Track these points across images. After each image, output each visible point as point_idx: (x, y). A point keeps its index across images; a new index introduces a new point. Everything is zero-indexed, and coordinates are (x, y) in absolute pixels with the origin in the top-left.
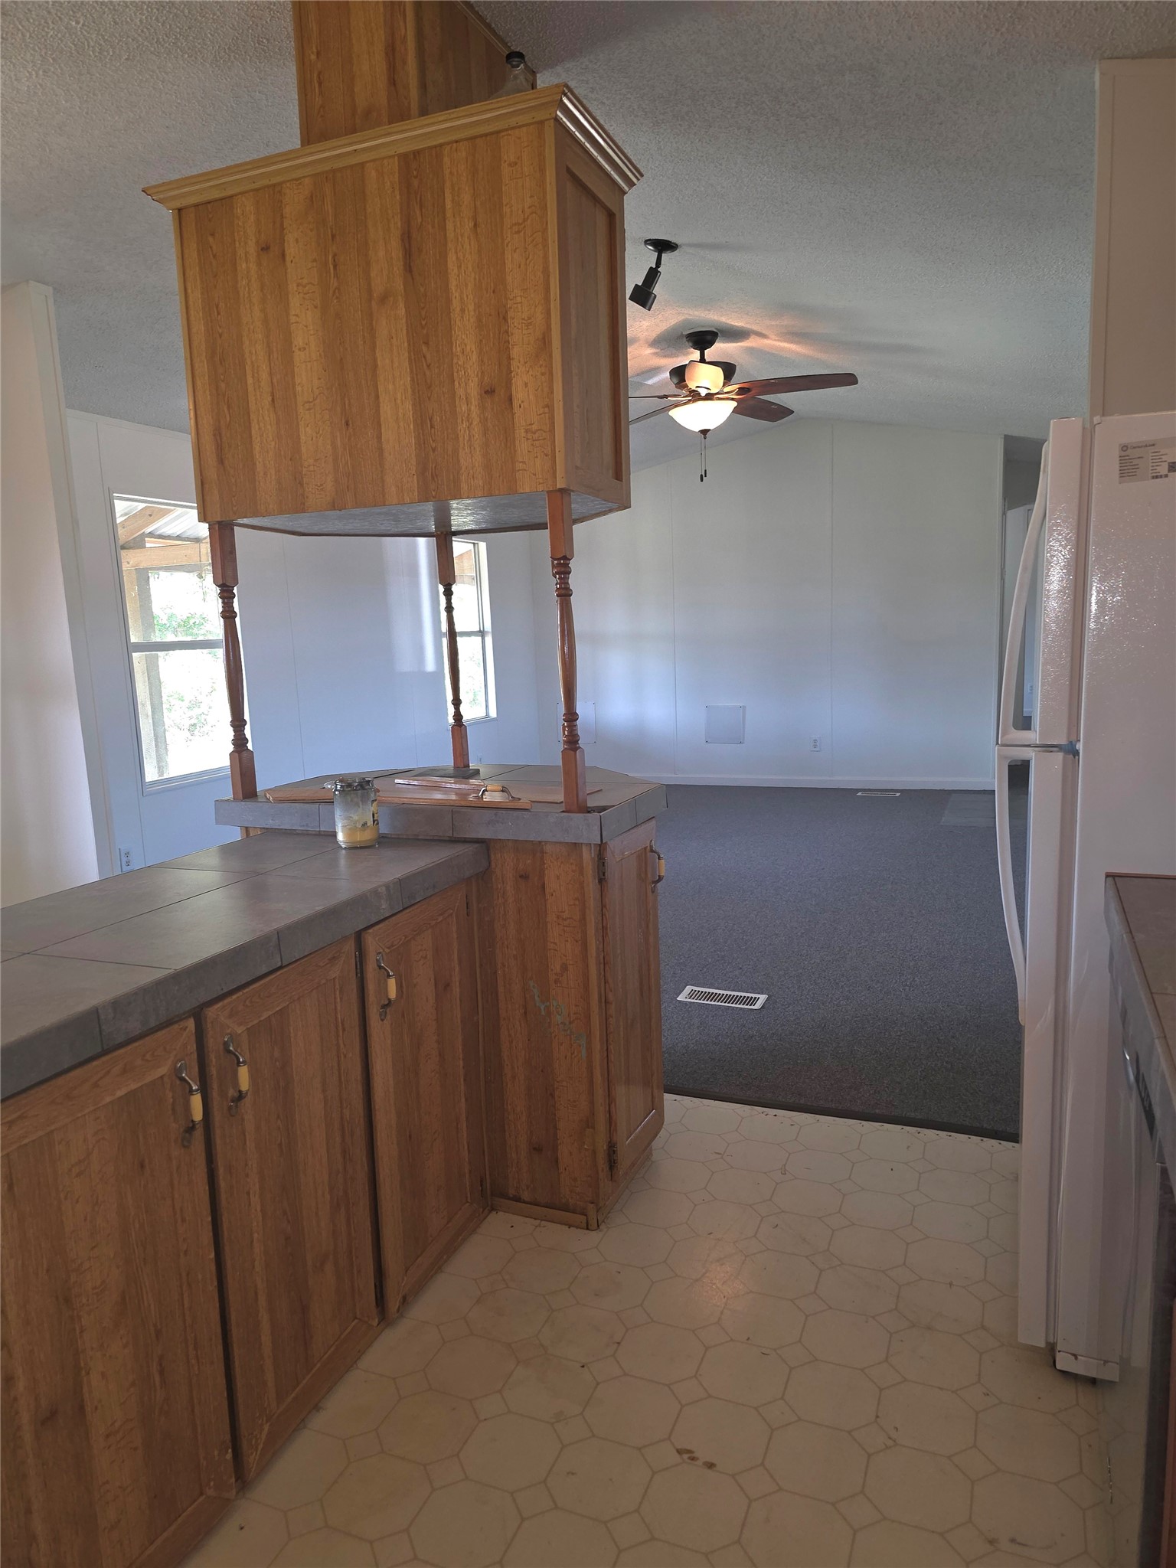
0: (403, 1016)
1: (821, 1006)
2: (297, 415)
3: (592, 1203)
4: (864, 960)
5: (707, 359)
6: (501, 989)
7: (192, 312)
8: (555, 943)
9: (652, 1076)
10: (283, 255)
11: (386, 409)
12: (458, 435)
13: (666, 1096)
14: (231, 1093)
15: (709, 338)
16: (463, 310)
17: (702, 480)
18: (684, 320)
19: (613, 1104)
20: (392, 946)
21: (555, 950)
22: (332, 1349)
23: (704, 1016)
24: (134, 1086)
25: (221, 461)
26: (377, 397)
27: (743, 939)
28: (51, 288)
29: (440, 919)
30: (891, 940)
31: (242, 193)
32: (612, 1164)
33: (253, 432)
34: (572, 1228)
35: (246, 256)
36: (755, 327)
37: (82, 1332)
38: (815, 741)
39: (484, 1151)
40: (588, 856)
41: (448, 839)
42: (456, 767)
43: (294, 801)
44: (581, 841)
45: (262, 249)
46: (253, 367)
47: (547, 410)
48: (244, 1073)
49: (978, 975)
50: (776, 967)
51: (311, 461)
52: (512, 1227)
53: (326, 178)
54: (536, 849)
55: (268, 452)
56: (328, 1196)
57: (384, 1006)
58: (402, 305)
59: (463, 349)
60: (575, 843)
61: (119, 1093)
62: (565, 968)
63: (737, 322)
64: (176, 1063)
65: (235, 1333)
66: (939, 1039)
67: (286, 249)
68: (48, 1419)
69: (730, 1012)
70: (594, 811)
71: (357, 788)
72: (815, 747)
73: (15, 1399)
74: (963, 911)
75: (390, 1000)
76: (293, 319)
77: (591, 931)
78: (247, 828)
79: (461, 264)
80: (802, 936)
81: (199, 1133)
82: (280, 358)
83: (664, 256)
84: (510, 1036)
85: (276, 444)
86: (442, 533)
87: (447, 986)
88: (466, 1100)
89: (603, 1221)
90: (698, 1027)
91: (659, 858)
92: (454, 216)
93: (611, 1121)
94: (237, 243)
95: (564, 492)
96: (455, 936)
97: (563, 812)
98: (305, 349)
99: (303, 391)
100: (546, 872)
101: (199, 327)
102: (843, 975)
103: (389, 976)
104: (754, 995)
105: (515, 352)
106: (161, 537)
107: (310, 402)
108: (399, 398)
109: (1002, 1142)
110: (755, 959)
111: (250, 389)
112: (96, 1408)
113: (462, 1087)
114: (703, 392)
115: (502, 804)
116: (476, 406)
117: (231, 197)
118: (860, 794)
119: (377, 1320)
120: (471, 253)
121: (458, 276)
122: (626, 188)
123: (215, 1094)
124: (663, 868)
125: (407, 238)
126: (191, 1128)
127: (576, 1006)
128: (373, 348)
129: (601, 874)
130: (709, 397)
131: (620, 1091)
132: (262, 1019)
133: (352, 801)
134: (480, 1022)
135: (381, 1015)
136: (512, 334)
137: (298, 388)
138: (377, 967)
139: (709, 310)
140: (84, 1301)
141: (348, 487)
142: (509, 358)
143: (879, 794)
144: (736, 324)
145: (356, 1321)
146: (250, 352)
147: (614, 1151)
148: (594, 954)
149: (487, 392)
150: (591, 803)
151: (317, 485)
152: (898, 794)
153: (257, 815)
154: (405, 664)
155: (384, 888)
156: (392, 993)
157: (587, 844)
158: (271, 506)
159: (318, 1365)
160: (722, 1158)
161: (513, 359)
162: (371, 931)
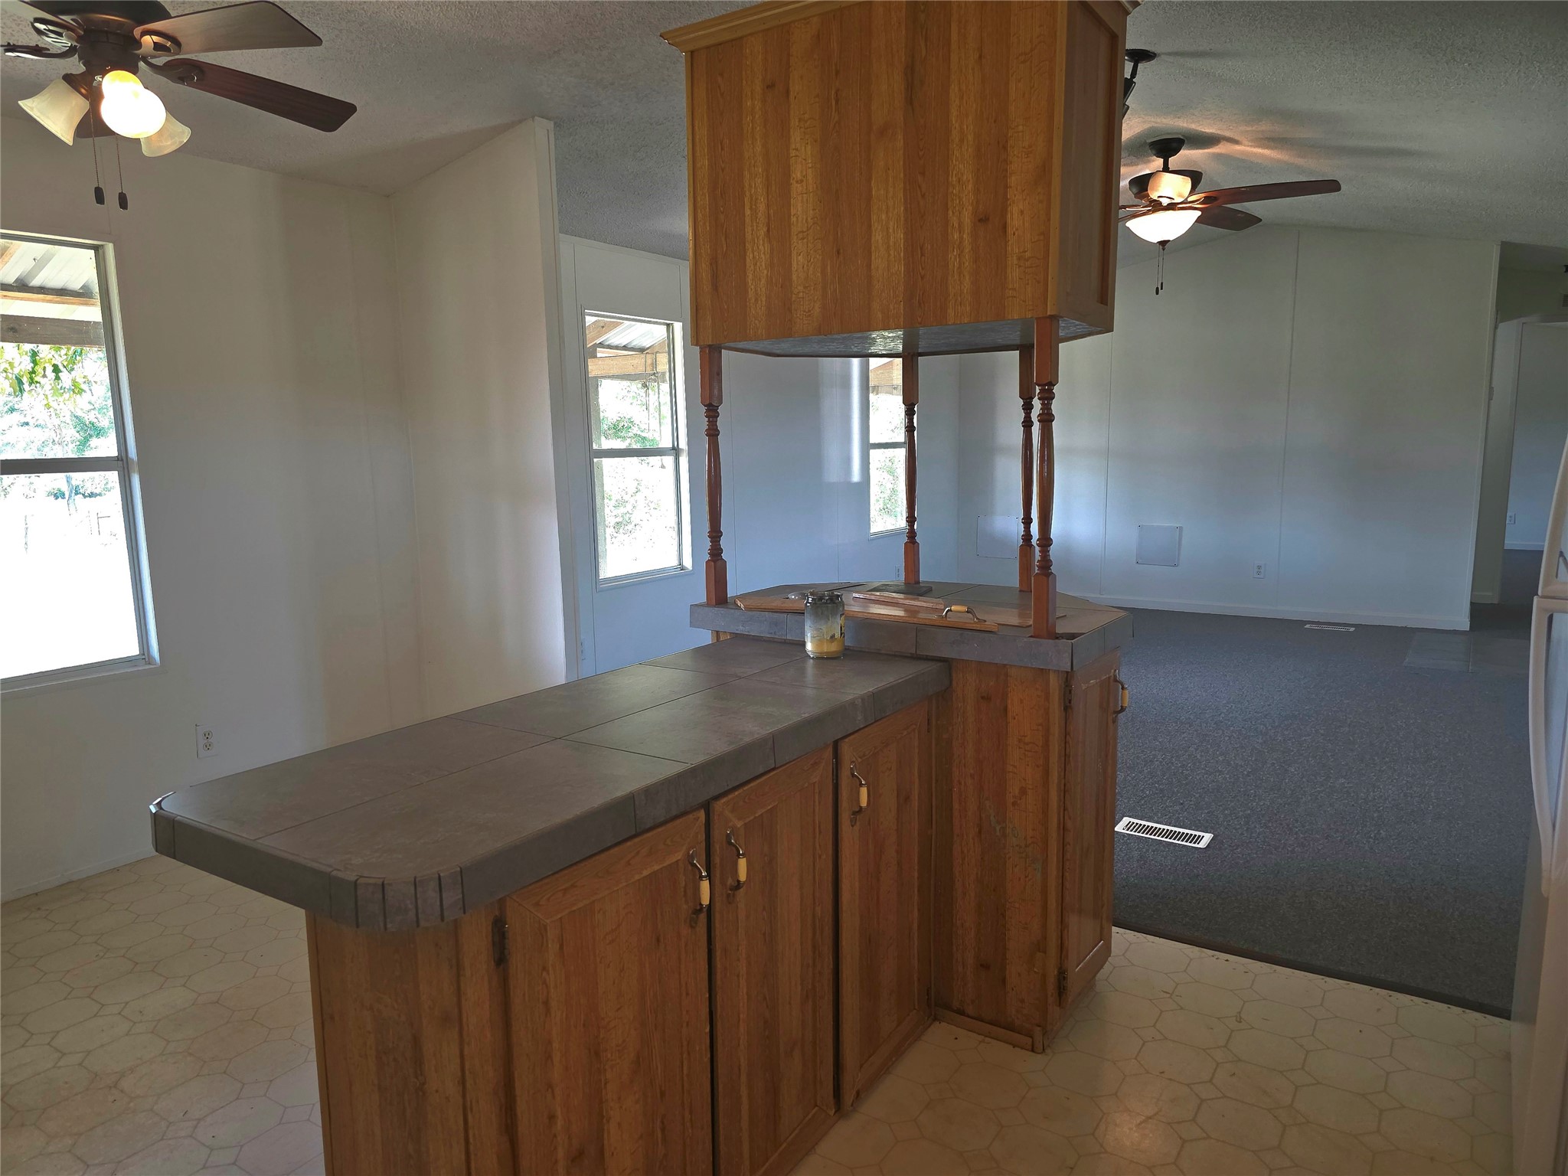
0: (869, 824)
1: (1274, 852)
2: (790, 244)
3: (1039, 1026)
4: (1320, 806)
5: (1171, 167)
6: (956, 806)
7: (698, 148)
8: (1015, 767)
9: (1102, 907)
10: (788, 92)
11: (878, 237)
12: (948, 263)
13: (1114, 929)
14: (730, 882)
15: (1174, 145)
16: (962, 141)
17: (1157, 293)
18: (1150, 129)
19: (1066, 931)
20: (864, 756)
21: (1015, 773)
22: (796, 1132)
23: (1144, 850)
24: (656, 867)
25: (715, 287)
26: (870, 226)
27: (1182, 773)
28: (552, 123)
29: (905, 733)
30: (1351, 787)
31: (751, 34)
32: (1061, 989)
33: (748, 260)
34: (1016, 1049)
35: (752, 93)
36: (1227, 134)
37: (605, 1084)
38: (1259, 567)
39: (930, 961)
40: (1054, 683)
41: (909, 655)
42: (907, 583)
43: (765, 610)
44: (1050, 667)
45: (768, 87)
46: (752, 199)
47: (1042, 237)
48: (742, 863)
49: (1454, 833)
50: (1221, 806)
51: (801, 288)
52: (956, 1039)
53: (834, 16)
54: (1001, 671)
55: (760, 280)
56: (799, 988)
57: (855, 813)
58: (900, 137)
59: (959, 179)
60: (1042, 669)
61: (645, 873)
62: (1023, 791)
63: (1208, 129)
64: (689, 850)
65: (723, 1103)
66: (1410, 898)
67: (791, 85)
68: (577, 1157)
69: (1172, 848)
70: (1063, 638)
71: (827, 601)
72: (1259, 573)
73: (555, 1136)
74: (1434, 762)
75: (861, 807)
76: (793, 153)
77: (1054, 758)
78: (717, 632)
79: (963, 95)
80: (1248, 775)
81: (703, 917)
82: (777, 191)
83: (1140, 66)
84: (962, 852)
85: (768, 271)
86: (909, 354)
87: (907, 799)
88: (919, 910)
89: (1049, 1046)
90: (1138, 861)
91: (1123, 688)
92: (959, 48)
93: (1062, 947)
94: (744, 82)
95: (1054, 318)
96: (917, 750)
97: (1031, 637)
98: (802, 181)
99: (797, 220)
100: (1009, 695)
101: (704, 162)
102: (1297, 821)
103: (861, 785)
104: (1198, 833)
105: (1013, 180)
106: (610, 347)
107: (803, 232)
108: (891, 228)
109: (1486, 1016)
110: (1197, 795)
111: (748, 220)
112: (613, 1154)
113: (916, 897)
114: (1165, 202)
115: (967, 625)
116: (968, 234)
117: (741, 38)
118: (1307, 626)
119: (834, 1110)
120: (974, 84)
121: (960, 107)
122: (1131, 9)
123: (717, 881)
124: (1127, 698)
125: (910, 70)
126: (700, 909)
127: (1033, 830)
128: (869, 180)
129: (1067, 701)
130: (1172, 207)
131: (1073, 920)
132: (757, 815)
133: (822, 613)
134: (933, 837)
135: (851, 821)
136: (1011, 163)
137: (794, 219)
138: (850, 776)
139: (1179, 118)
140: (609, 1055)
141: (835, 313)
142: (1006, 187)
143: (1331, 628)
144: (1207, 131)
145: (816, 1108)
146: (750, 186)
147: (1064, 977)
148: (1056, 781)
149: (980, 220)
150: (1059, 630)
151: (804, 311)
152: (1352, 629)
153: (730, 622)
154: (833, 475)
155: (860, 700)
156: (864, 802)
157: (1055, 671)
158: (760, 331)
159: (784, 1145)
160: (1170, 997)
161: (1010, 187)
162: (847, 740)
